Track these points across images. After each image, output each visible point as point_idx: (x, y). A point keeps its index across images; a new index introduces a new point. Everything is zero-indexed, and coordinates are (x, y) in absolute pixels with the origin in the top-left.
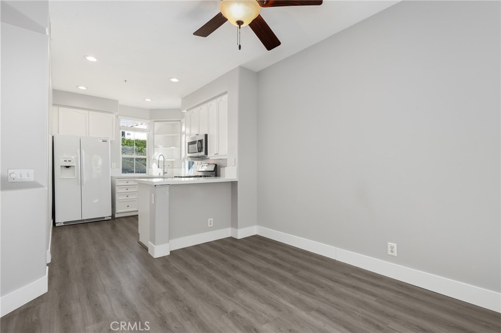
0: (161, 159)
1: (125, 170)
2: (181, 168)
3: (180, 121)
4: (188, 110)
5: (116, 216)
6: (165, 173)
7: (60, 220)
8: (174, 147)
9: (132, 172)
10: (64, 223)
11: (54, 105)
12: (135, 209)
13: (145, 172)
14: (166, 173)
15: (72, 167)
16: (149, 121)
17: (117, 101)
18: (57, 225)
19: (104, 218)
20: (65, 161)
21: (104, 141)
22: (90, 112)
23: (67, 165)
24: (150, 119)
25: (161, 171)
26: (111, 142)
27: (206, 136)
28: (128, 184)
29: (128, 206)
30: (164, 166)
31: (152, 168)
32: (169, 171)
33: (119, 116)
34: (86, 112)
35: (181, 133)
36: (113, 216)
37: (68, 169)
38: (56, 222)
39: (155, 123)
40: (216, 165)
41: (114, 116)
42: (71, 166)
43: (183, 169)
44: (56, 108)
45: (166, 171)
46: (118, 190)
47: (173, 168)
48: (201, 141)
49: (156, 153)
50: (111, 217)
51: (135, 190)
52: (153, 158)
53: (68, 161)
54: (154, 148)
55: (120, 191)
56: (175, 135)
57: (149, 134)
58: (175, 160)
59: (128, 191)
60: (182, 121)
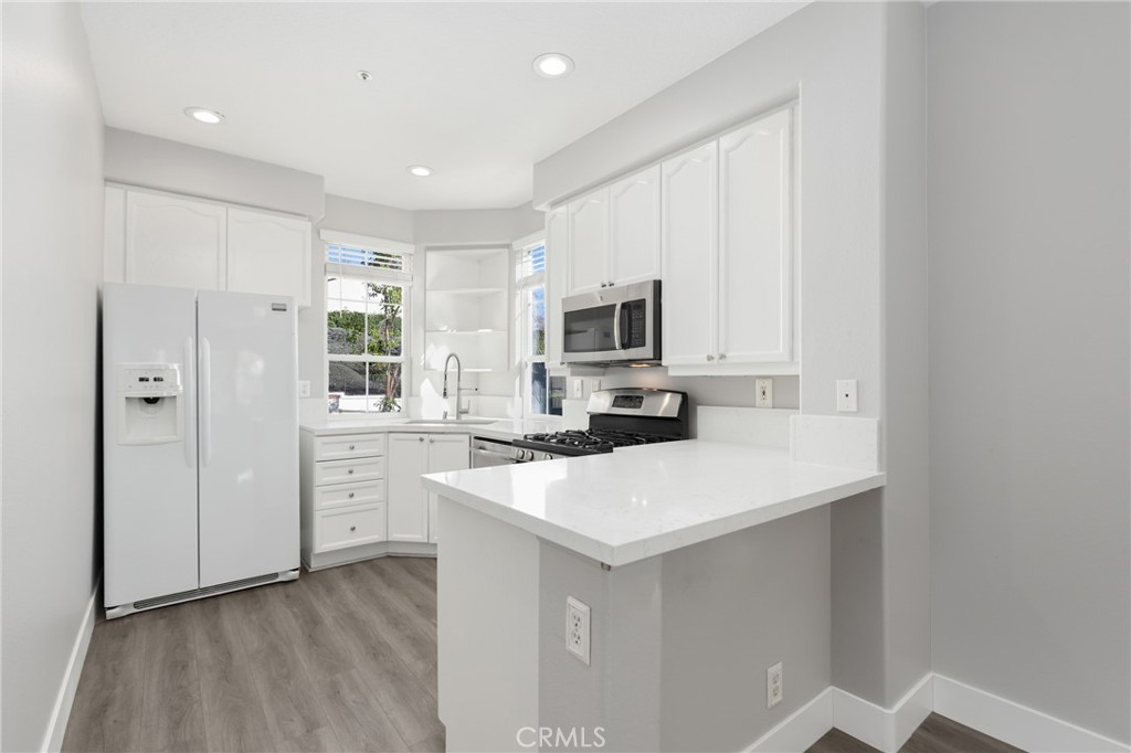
2: (512, 396)
3: (508, 246)
4: (555, 204)
5: (315, 566)
6: (461, 412)
7: (120, 596)
8: (489, 330)
10: (136, 605)
11: (107, 180)
14: (466, 412)
15: (166, 403)
17: (320, 178)
18: (110, 614)
19: (276, 575)
20: (141, 380)
21: (279, 309)
22: (233, 211)
23: (151, 395)
25: (450, 405)
26: (299, 311)
27: (657, 286)
28: (354, 453)
29: (353, 529)
30: (459, 389)
31: (418, 396)
33: (322, 231)
34: (220, 209)
35: (513, 287)
36: (304, 569)
37: (151, 407)
38: (106, 605)
39: (429, 254)
40: (684, 395)
41: (307, 226)
42: (163, 398)
44: (115, 193)
45: (464, 407)
46: (321, 476)
49: (431, 348)
50: (298, 572)
51: (375, 474)
52: (422, 364)
53: (151, 379)
54: (425, 331)
55: (326, 479)
56: (491, 290)
57: (410, 288)
58: (489, 370)
59: (354, 475)
60: (516, 245)
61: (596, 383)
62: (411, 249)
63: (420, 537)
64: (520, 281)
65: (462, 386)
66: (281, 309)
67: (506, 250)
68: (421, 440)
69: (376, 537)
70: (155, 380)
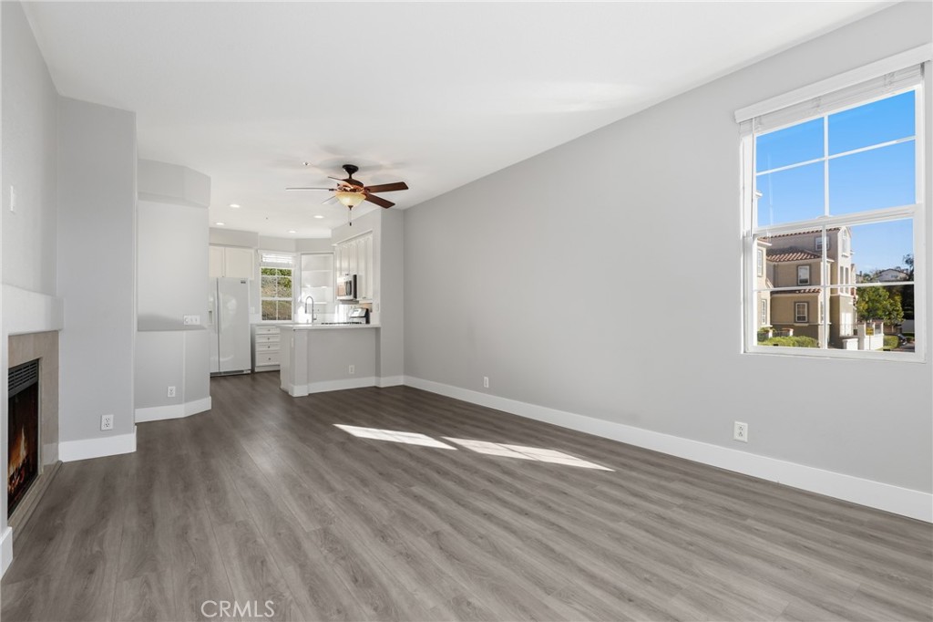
0: (310, 301)
1: (265, 316)
4: (338, 244)
5: (257, 370)
8: (326, 287)
9: (275, 319)
12: (277, 363)
13: (290, 319)
14: (316, 319)
16: (295, 254)
19: (243, 371)
21: (243, 282)
22: (228, 249)
24: (297, 251)
25: (309, 317)
26: (250, 283)
27: (355, 276)
28: (270, 332)
29: (269, 360)
30: (312, 310)
31: (298, 313)
32: (319, 317)
34: (223, 248)
36: (253, 370)
40: (367, 310)
41: (253, 251)
43: (336, 314)
45: (315, 317)
47: (325, 313)
48: (350, 282)
49: (303, 294)
51: (277, 340)
52: (300, 300)
54: (301, 287)
55: (260, 341)
57: (295, 270)
58: (326, 303)
59: (270, 340)
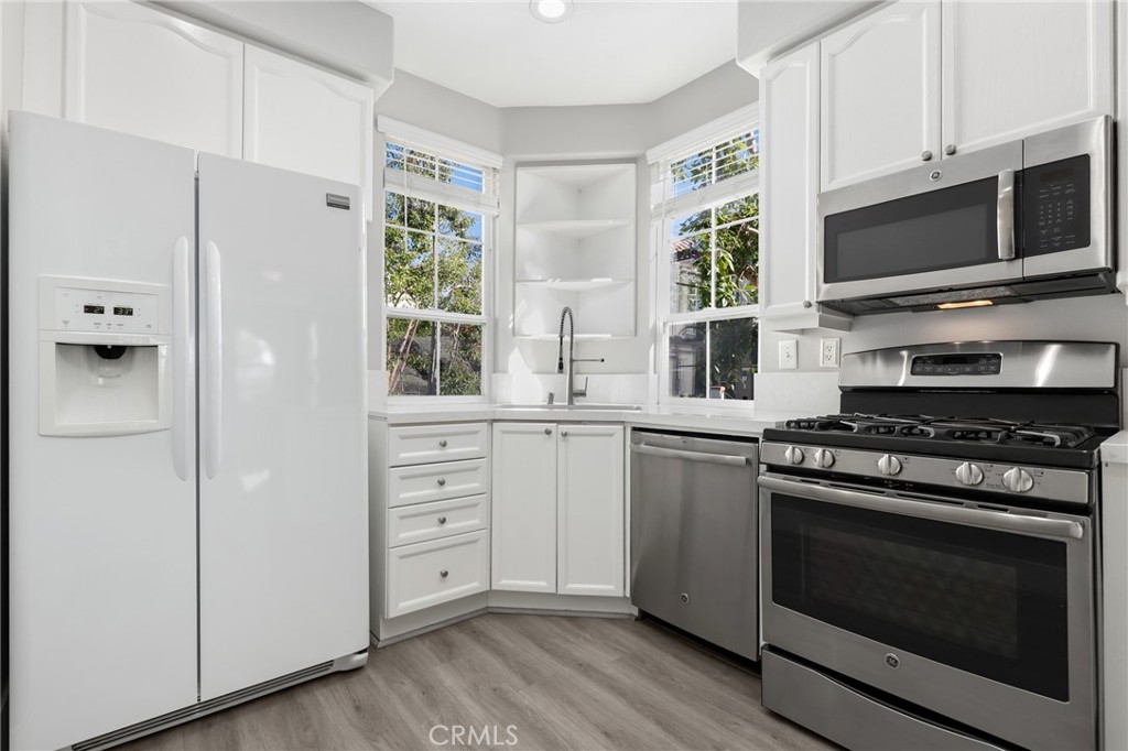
2: (644, 372)
3: (636, 160)
6: (575, 395)
8: (608, 280)
14: (583, 394)
15: (139, 354)
17: (390, 19)
20: (90, 309)
23: (109, 341)
29: (445, 575)
30: (573, 360)
35: (643, 218)
37: (109, 367)
39: (523, 173)
40: (1118, 348)
41: (368, 95)
42: (133, 347)
46: (399, 492)
49: (522, 305)
50: (366, 654)
51: (474, 486)
52: (511, 326)
53: (109, 310)
54: (514, 281)
55: (405, 496)
56: (610, 223)
57: (494, 219)
58: (609, 336)
59: (448, 489)
60: (652, 155)
61: (833, 343)
62: (497, 161)
63: (544, 584)
64: (658, 206)
65: (574, 357)
66: (343, 204)
67: (631, 167)
68: (548, 432)
69: (476, 584)
70: (117, 311)
